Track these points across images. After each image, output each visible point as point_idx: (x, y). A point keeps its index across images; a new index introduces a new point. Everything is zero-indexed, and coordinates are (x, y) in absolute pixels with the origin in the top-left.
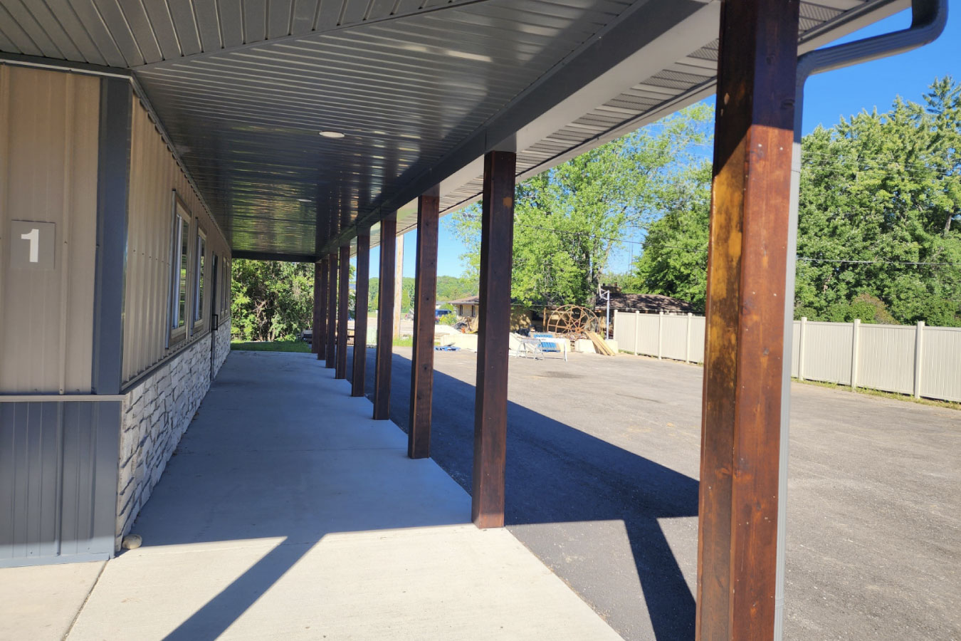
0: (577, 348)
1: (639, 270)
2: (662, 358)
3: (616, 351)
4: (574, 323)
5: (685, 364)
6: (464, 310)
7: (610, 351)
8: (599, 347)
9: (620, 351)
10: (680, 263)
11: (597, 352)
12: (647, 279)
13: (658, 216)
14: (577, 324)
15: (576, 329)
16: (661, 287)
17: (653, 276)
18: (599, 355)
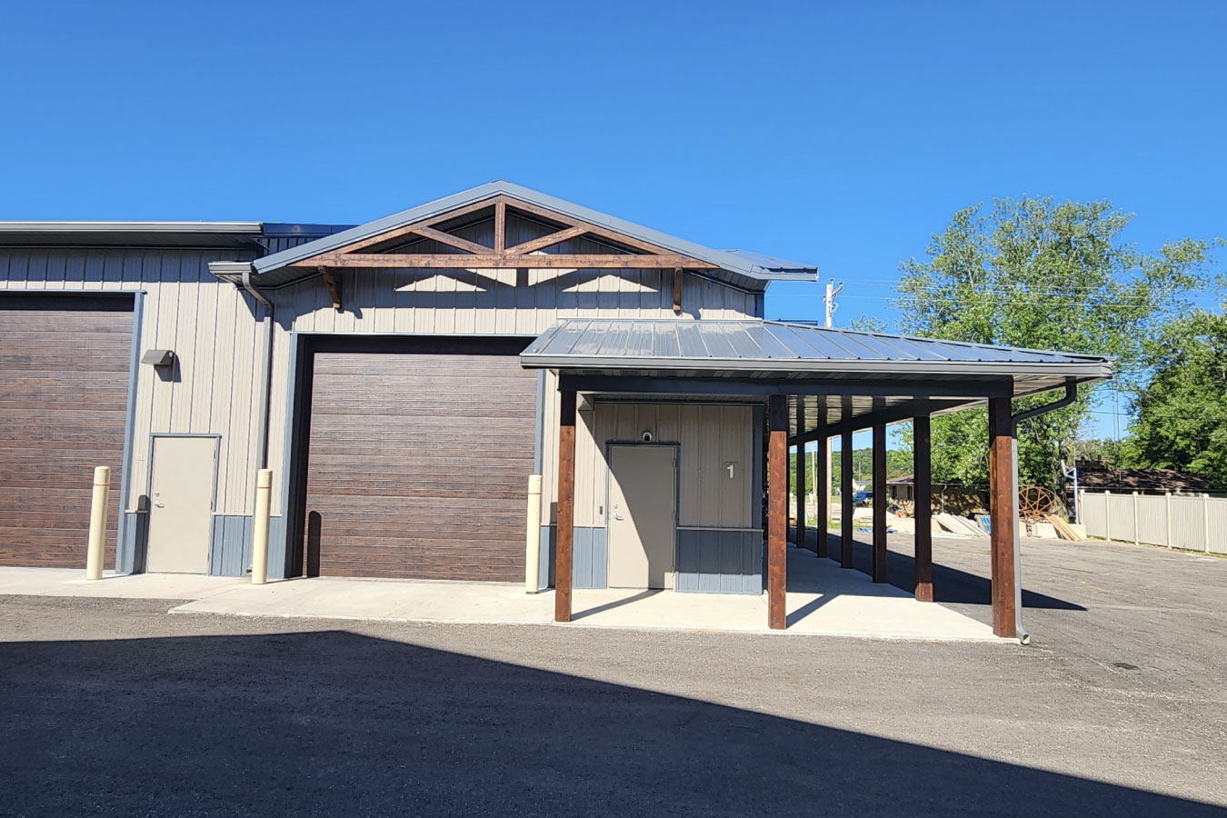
0: (1034, 533)
1: (1137, 437)
2: (1140, 544)
3: (1083, 536)
4: (1031, 506)
5: (1166, 550)
6: (899, 491)
7: (1075, 536)
8: (1062, 532)
9: (1088, 537)
10: (1175, 433)
11: (1060, 537)
12: (1146, 449)
13: (1145, 377)
14: (1035, 507)
15: (1034, 512)
16: (1166, 460)
17: (1154, 445)
18: (1062, 541)
